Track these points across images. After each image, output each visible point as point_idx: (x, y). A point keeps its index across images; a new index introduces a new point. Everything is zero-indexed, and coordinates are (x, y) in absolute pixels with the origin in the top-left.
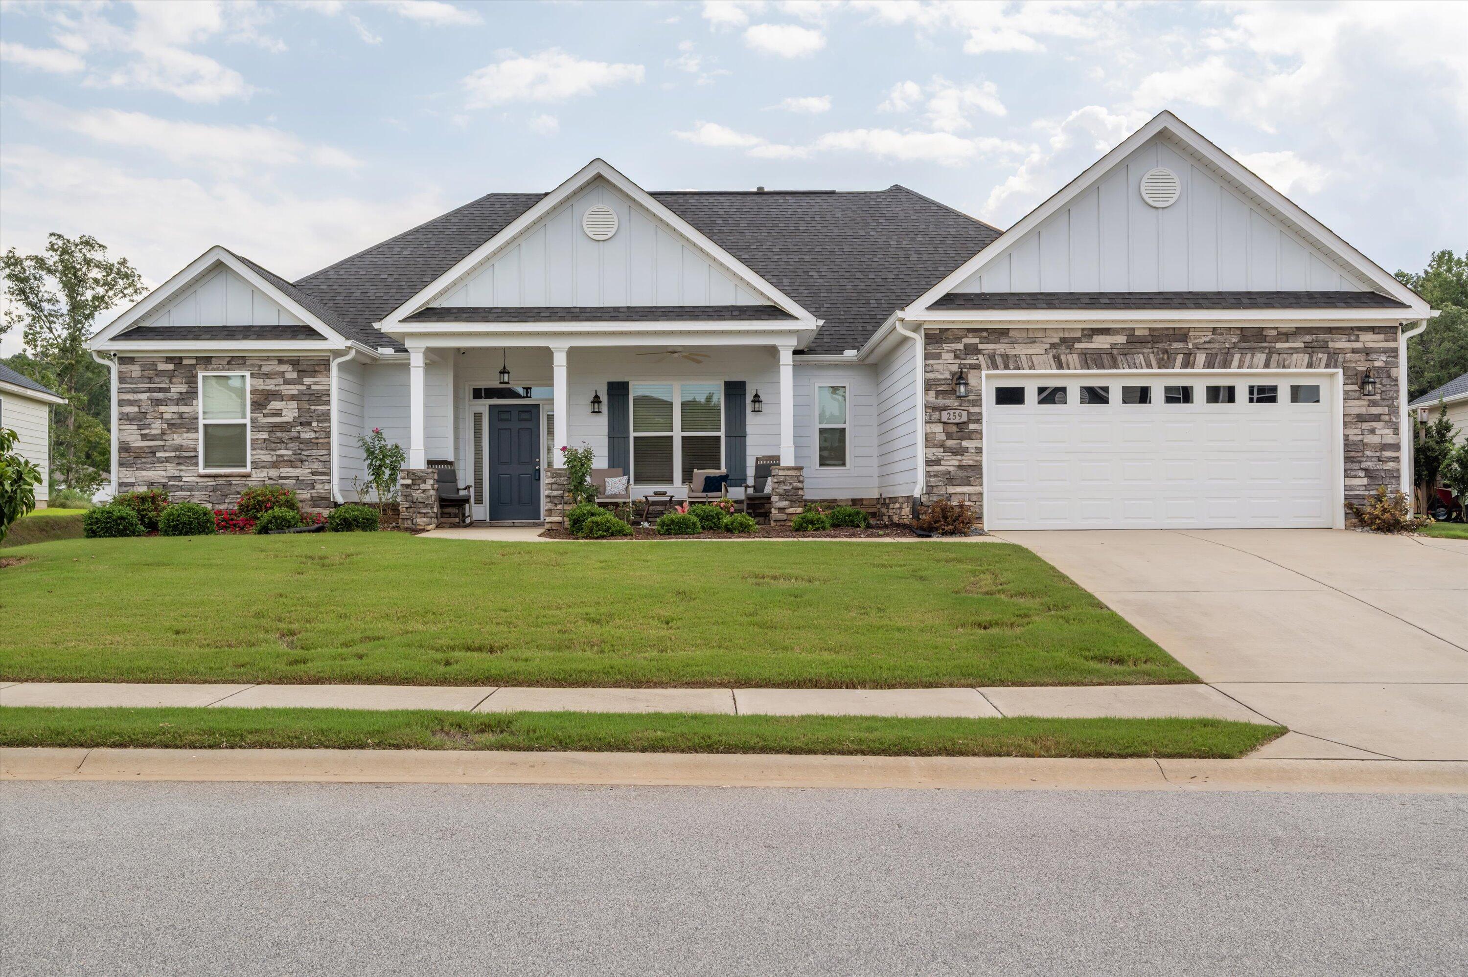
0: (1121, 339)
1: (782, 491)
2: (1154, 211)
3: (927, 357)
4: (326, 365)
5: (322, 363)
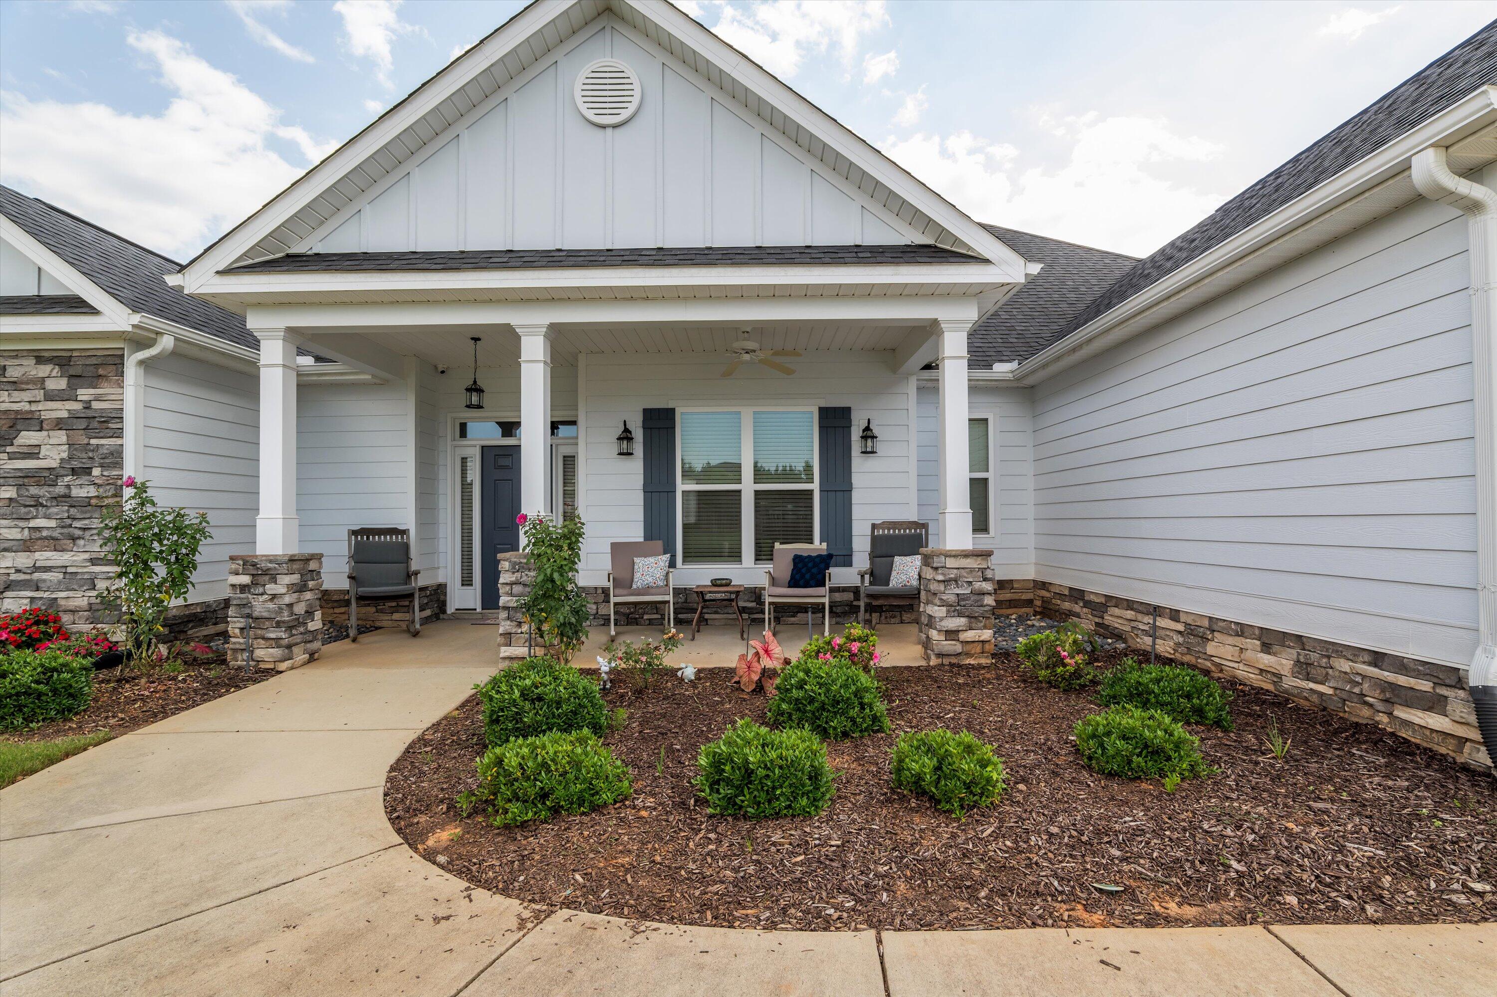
1: (952, 599)
4: (117, 362)
5: (111, 360)
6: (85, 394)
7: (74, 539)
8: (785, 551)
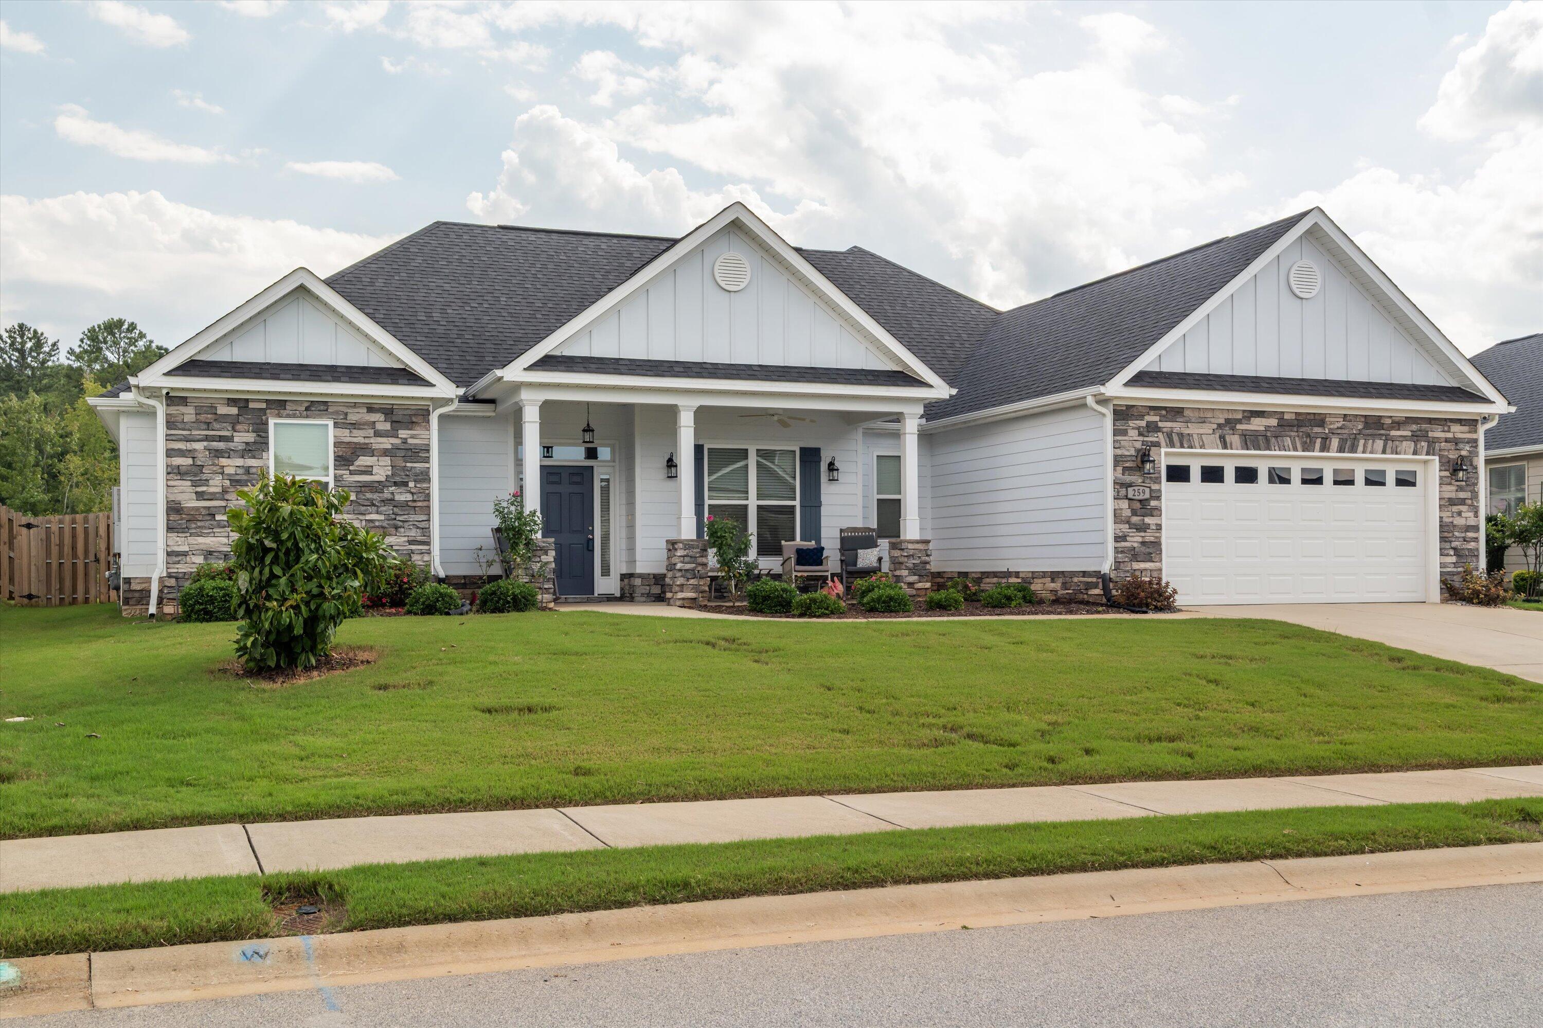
0: (1273, 422)
1: (911, 565)
2: (1300, 301)
3: (1116, 433)
4: (425, 415)
5: (420, 412)
6: (403, 433)
7: (396, 528)
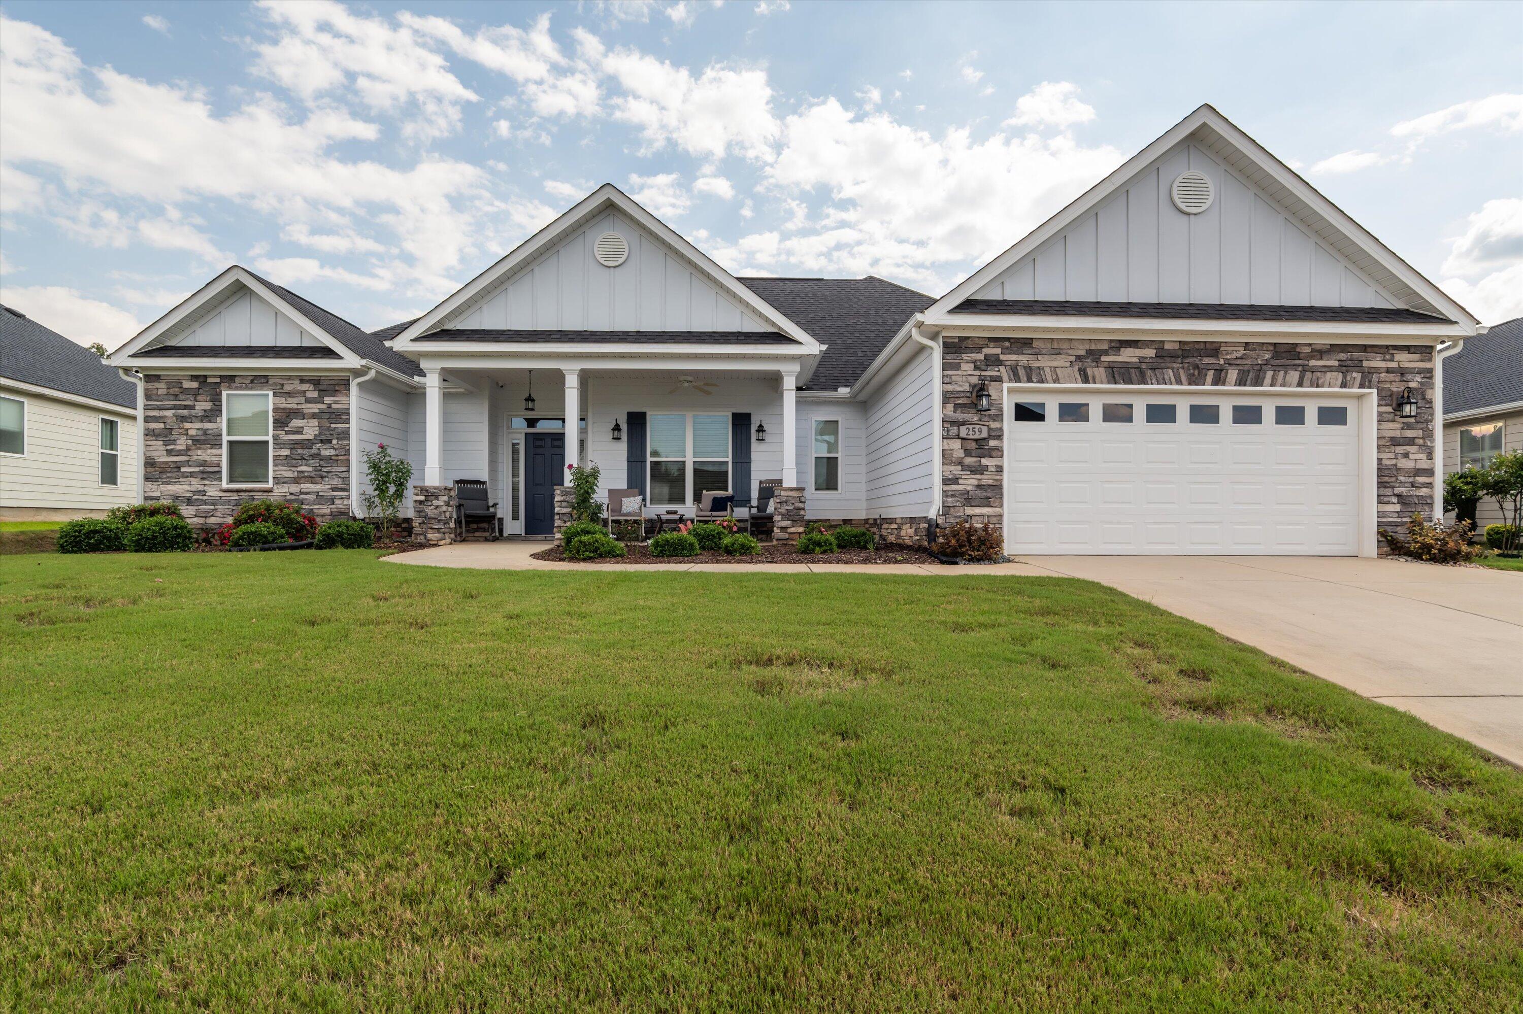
0: (1150, 353)
1: (784, 511)
2: (1185, 218)
3: (945, 367)
4: (346, 384)
5: (342, 382)
6: (328, 400)
7: (322, 477)
8: (709, 495)
